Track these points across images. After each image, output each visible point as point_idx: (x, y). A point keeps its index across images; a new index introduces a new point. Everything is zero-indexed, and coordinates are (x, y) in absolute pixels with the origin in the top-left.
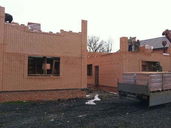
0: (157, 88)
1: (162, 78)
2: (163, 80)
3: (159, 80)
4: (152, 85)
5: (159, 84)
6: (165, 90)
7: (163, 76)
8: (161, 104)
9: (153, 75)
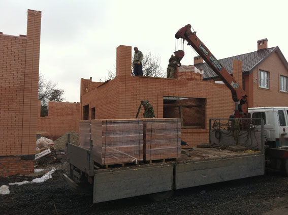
0: (127, 157)
1: (142, 131)
2: (147, 137)
3: (133, 137)
4: (111, 150)
5: (133, 146)
6: (153, 161)
7: (144, 126)
8: (134, 195)
9: (115, 125)
